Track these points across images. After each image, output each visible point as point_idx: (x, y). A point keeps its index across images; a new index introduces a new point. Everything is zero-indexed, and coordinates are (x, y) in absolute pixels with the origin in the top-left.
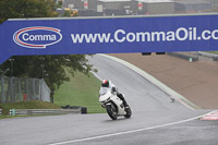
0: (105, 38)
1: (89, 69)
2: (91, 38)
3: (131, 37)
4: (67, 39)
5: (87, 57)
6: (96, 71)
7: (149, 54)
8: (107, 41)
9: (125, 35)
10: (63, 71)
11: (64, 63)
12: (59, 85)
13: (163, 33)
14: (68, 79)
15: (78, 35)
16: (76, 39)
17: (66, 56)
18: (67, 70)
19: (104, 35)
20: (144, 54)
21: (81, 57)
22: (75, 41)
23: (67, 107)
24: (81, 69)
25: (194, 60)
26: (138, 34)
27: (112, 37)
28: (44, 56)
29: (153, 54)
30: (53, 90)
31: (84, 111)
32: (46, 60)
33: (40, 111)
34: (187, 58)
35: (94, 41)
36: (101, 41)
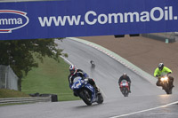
0: (74, 20)
1: (58, 54)
2: (60, 21)
3: (103, 19)
4: (34, 22)
5: (56, 41)
6: (66, 56)
7: (123, 36)
8: (77, 23)
9: (96, 17)
10: (31, 57)
11: (32, 48)
12: (27, 71)
13: (137, 14)
14: (36, 66)
15: (45, 18)
16: (45, 22)
17: (33, 41)
18: (35, 56)
19: (74, 17)
20: (116, 37)
21: (51, 42)
22: (43, 25)
23: (36, 95)
24: (50, 54)
25: (170, 41)
26: (110, 15)
27: (82, 19)
28: (10, 41)
29: (127, 36)
30: (20, 77)
31: (54, 99)
32: (13, 46)
33: (7, 100)
34: (163, 40)
35: (63, 24)
36: (71, 23)
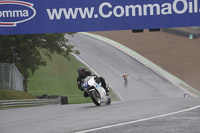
0: (87, 13)
1: (69, 50)
2: (70, 14)
3: (119, 11)
4: (42, 14)
5: (66, 36)
6: (78, 53)
7: (141, 31)
8: (90, 16)
9: (112, 9)
10: (38, 53)
11: (39, 44)
12: (33, 70)
13: (157, 5)
14: (44, 64)
15: (55, 10)
16: (53, 14)
17: (41, 35)
18: (43, 52)
19: (86, 9)
20: (134, 31)
21: (60, 37)
22: (52, 18)
23: (44, 97)
24: (60, 51)
25: (195, 37)
26: (127, 7)
27: (96, 12)
28: (15, 36)
29: (146, 31)
30: (26, 76)
31: (64, 101)
32: (18, 41)
33: (12, 102)
34: (187, 35)
35: (74, 17)
36: (83, 16)
